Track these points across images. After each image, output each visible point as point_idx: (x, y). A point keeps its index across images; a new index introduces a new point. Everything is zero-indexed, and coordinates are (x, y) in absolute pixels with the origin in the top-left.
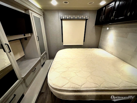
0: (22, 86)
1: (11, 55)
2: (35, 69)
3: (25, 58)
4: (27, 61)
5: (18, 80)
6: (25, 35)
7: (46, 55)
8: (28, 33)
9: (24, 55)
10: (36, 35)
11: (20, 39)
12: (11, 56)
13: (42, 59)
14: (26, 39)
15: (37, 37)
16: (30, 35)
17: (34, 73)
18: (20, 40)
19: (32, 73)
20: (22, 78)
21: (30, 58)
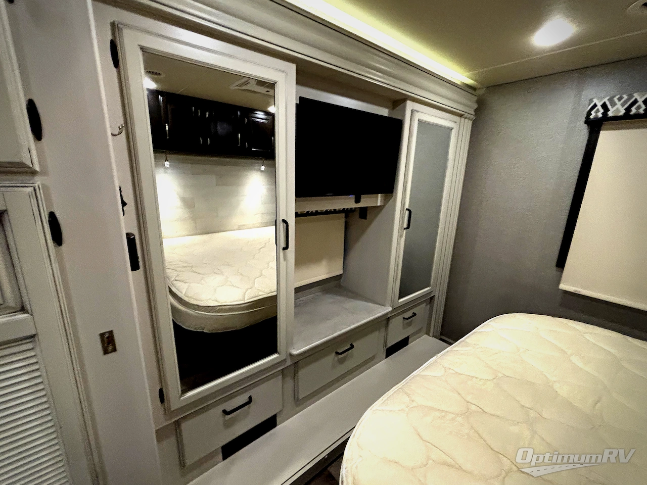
0: (280, 383)
1: (285, 259)
2: (349, 346)
3: (340, 286)
4: (338, 298)
5: (275, 356)
6: (358, 201)
7: (432, 307)
8: (374, 191)
9: (341, 272)
10: (403, 205)
11: (347, 212)
12: (285, 263)
13: (400, 318)
14: (364, 213)
15: (407, 212)
16: (379, 200)
17: (341, 362)
18: (346, 217)
19: (332, 357)
20: (291, 355)
21: (353, 293)
